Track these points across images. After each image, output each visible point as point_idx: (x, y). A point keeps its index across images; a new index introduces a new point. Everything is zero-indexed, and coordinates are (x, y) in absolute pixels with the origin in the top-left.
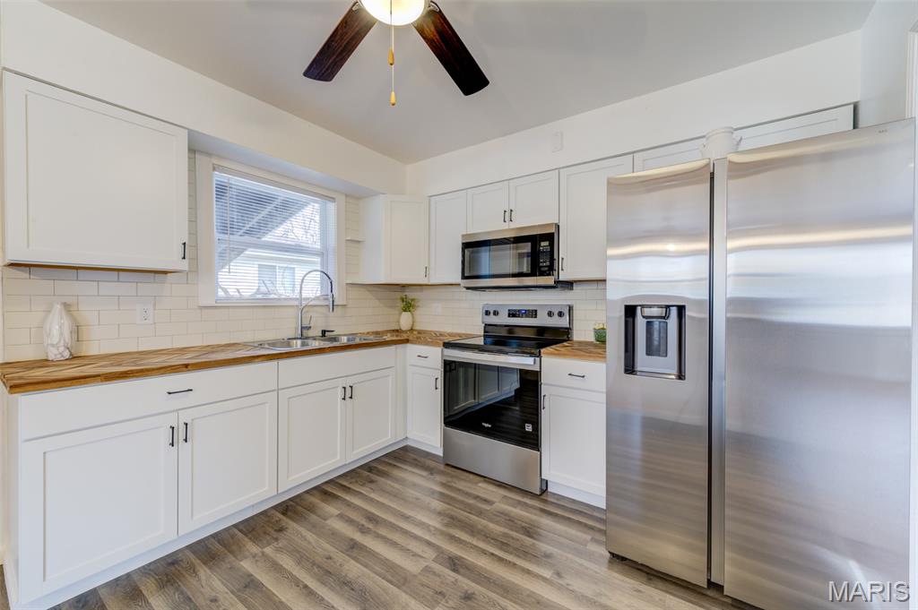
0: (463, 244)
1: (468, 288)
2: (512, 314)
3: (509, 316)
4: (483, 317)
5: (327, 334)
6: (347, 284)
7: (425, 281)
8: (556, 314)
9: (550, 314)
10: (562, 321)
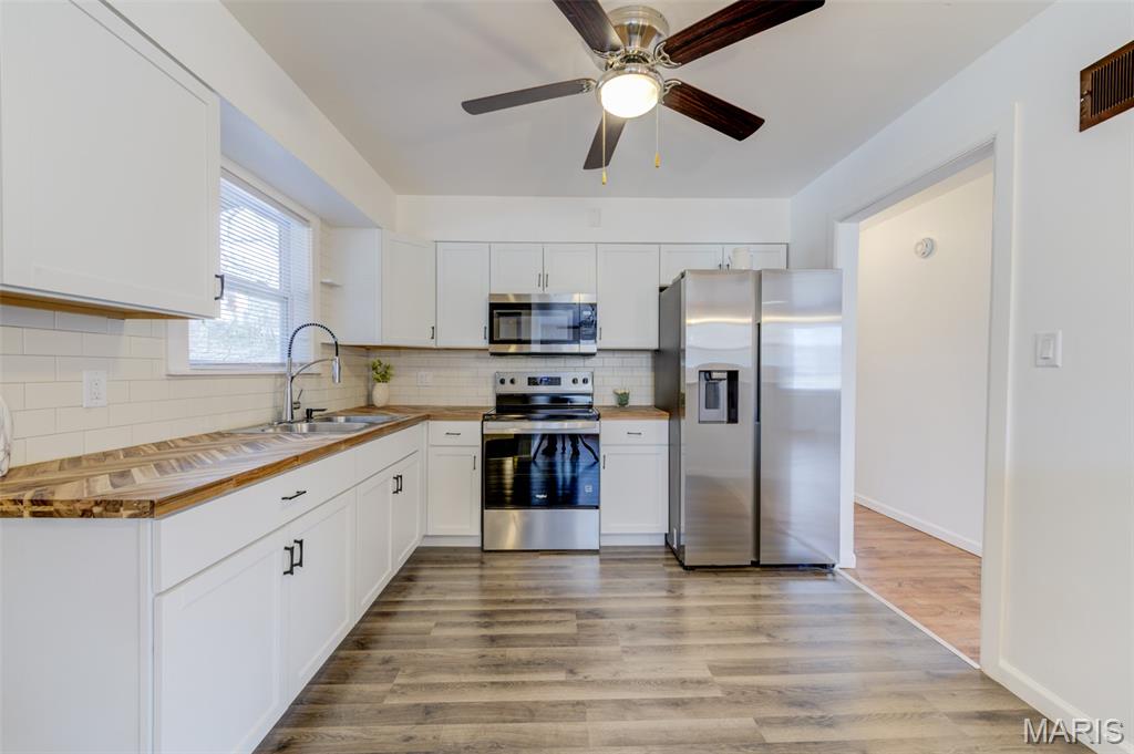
0: (491, 304)
1: (492, 354)
2: (532, 381)
3: (529, 384)
4: (495, 387)
5: (314, 414)
6: (323, 344)
7: (432, 344)
8: (580, 381)
9: (575, 381)
10: (587, 388)
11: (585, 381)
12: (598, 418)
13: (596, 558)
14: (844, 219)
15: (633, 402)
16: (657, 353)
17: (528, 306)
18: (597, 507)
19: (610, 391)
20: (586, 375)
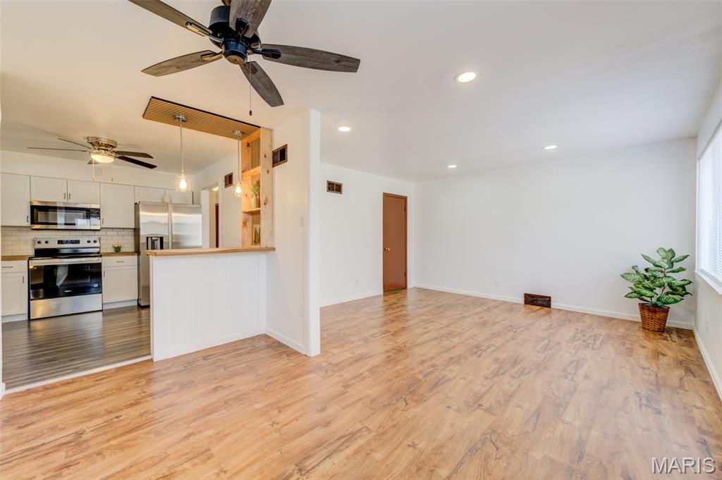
0: (32, 206)
1: (33, 229)
2: (60, 242)
3: (59, 244)
4: (34, 245)
8: (92, 241)
9: (89, 242)
10: (97, 244)
11: (95, 242)
12: (101, 256)
13: (101, 313)
14: (203, 189)
15: (123, 250)
16: (135, 229)
17: (55, 209)
18: (101, 293)
19: (111, 246)
20: (96, 238)
